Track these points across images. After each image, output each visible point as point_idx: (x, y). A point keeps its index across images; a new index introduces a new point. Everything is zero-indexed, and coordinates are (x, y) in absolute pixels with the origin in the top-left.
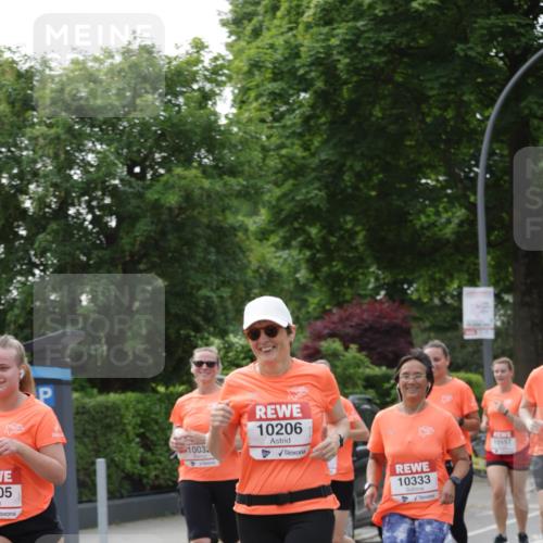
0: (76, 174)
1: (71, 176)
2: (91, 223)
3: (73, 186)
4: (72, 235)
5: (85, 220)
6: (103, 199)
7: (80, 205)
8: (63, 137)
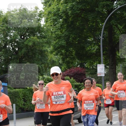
0: (8, 38)
1: (7, 38)
2: (12, 49)
3: (8, 41)
4: (8, 52)
5: (10, 49)
6: (15, 44)
7: (9, 45)
8: (5, 29)
